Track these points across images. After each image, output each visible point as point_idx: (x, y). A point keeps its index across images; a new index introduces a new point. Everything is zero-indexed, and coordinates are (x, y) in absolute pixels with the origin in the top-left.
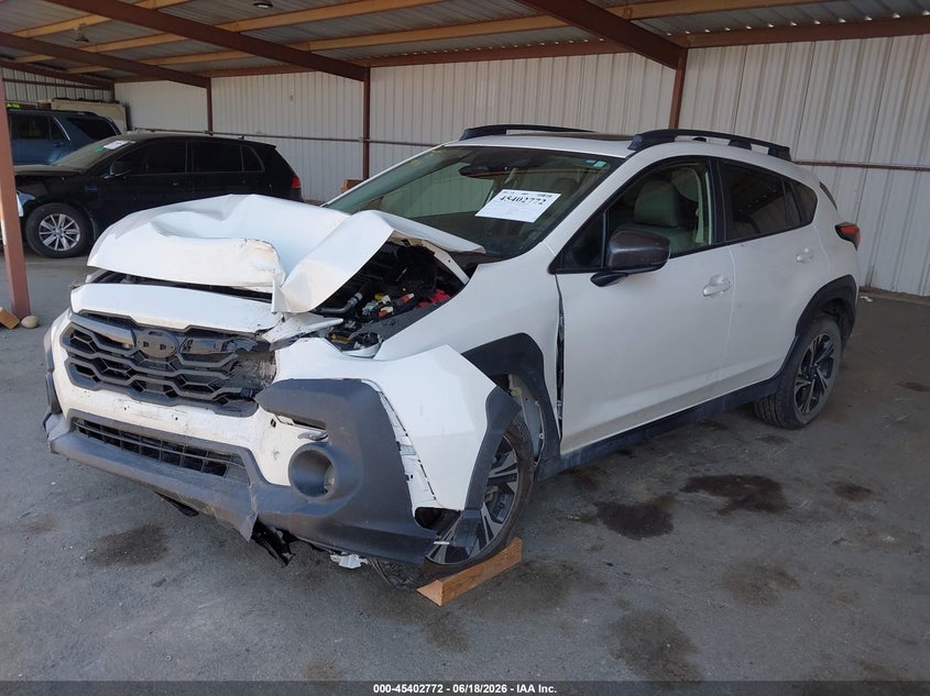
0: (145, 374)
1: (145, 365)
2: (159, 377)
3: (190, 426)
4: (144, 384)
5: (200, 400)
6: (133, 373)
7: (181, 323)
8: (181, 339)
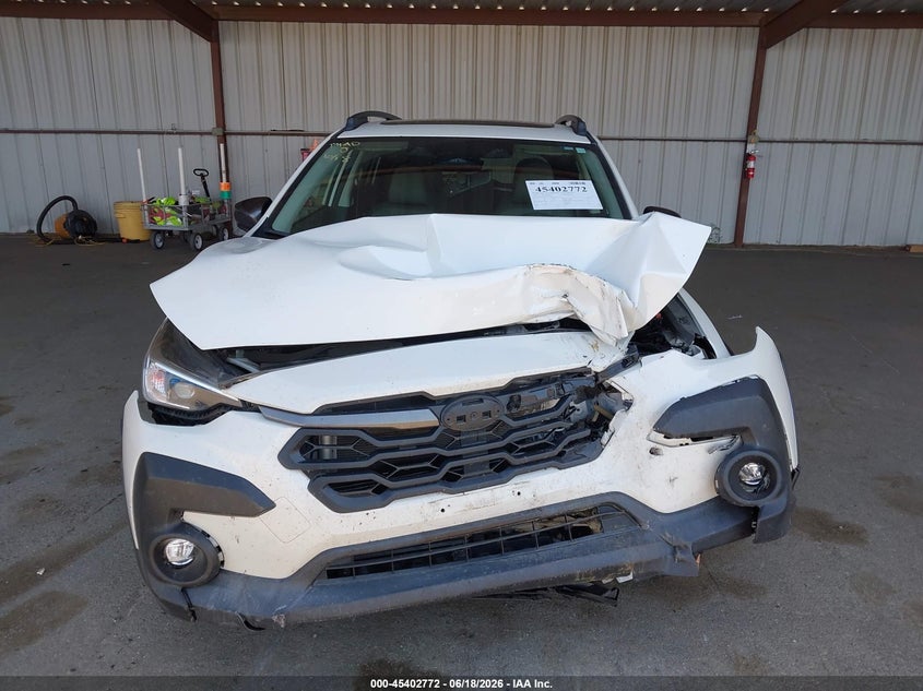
0: (459, 457)
1: (458, 445)
2: (480, 454)
3: (538, 494)
4: (461, 469)
5: (538, 462)
6: (441, 461)
7: (500, 379)
8: (504, 399)
